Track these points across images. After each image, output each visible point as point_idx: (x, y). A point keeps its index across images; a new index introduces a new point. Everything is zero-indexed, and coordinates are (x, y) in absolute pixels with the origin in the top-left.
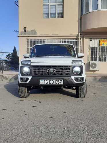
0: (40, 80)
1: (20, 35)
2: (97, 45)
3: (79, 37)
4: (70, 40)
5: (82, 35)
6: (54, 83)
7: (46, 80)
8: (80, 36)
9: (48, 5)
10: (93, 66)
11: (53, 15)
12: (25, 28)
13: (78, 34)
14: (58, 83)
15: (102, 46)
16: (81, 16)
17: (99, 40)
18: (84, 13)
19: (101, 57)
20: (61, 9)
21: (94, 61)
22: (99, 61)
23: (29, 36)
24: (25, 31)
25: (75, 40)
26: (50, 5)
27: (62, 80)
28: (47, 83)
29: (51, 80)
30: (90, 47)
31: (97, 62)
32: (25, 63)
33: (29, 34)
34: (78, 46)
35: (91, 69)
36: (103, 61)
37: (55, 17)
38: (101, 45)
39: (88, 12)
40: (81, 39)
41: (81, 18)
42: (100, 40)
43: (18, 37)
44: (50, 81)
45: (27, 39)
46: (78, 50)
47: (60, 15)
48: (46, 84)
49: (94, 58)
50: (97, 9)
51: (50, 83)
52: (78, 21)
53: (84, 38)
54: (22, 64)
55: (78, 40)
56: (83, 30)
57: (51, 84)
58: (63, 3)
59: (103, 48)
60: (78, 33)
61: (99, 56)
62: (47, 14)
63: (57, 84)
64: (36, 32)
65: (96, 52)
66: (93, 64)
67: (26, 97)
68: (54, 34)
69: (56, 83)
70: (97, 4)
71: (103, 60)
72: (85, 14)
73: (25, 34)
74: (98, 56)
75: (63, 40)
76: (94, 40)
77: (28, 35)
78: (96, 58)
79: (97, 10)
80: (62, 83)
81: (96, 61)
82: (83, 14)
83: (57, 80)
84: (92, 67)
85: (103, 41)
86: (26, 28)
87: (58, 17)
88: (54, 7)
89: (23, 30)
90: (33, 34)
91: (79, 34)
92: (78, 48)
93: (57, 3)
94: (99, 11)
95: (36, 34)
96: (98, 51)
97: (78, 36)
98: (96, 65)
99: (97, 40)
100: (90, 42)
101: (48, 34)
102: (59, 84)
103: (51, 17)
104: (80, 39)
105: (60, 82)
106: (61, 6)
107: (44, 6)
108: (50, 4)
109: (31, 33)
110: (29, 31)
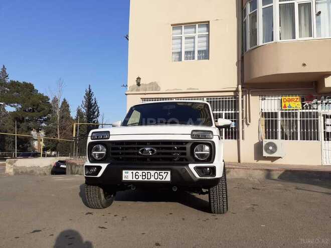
0: (124, 172)
1: (129, 93)
2: (276, 108)
3: (240, 94)
4: (222, 99)
5: (244, 89)
6: (152, 179)
7: (134, 172)
8: (242, 91)
9: (181, 38)
10: (271, 148)
11: (190, 54)
12: (139, 79)
13: (238, 88)
14: (161, 177)
15: (287, 108)
16: (243, 53)
17: (280, 98)
18: (248, 48)
19: (287, 131)
20: (205, 44)
21: (272, 138)
22: (282, 138)
23: (145, 94)
24: (139, 84)
25: (232, 98)
26: (183, 38)
27: (169, 172)
28: (137, 177)
29: (146, 172)
30: (263, 111)
31: (279, 142)
32: (97, 137)
33: (146, 90)
34: (238, 110)
35: (265, 154)
36: (290, 139)
37: (194, 59)
38: (285, 107)
39: (256, 46)
40: (244, 96)
41: (242, 58)
42: (283, 98)
43: (126, 95)
44: (144, 174)
45: (141, 99)
46: (238, 118)
47: (204, 54)
48: (134, 179)
49: (272, 132)
50: (272, 40)
51: (144, 177)
52: (237, 64)
53: (250, 95)
54: (92, 139)
55: (238, 98)
56: (246, 81)
57: (146, 180)
58: (208, 33)
59: (289, 113)
60: (238, 85)
61: (282, 129)
62: (180, 53)
63: (159, 180)
64: (158, 86)
65: (276, 121)
66: (269, 144)
67: (101, 207)
68: (191, 89)
69: (156, 177)
70: (273, 32)
71: (290, 137)
72: (250, 51)
73: (138, 90)
74: (279, 130)
75: (208, 99)
76: (270, 98)
77: (144, 92)
78: (276, 133)
79: (272, 42)
80: (168, 179)
81: (276, 138)
82: (246, 50)
83: (158, 172)
84: (267, 150)
85: (290, 100)
86: (141, 80)
87: (199, 58)
88: (193, 40)
89: (136, 84)
90: (152, 90)
91: (240, 86)
92: (238, 113)
93: (197, 34)
94: (276, 43)
95: (158, 89)
96: (279, 118)
97: (236, 91)
98: (275, 147)
99: (277, 98)
100: (264, 101)
101: (181, 90)
102: (163, 180)
103: (186, 58)
104: (242, 96)
105: (164, 175)
106: (205, 39)
107: (173, 39)
108: (184, 36)
109: (149, 88)
110: (146, 85)
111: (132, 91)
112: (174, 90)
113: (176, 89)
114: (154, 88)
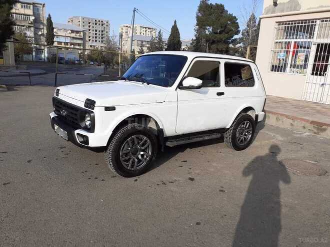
1: (264, 16)
23: (281, 16)
24: (275, 4)
27: (66, 133)
45: (277, 22)
64: (299, 4)
73: (273, 12)
77: (280, 14)
80: (67, 138)
89: (272, 3)
90: (291, 11)
95: (298, 8)
109: (288, 8)
110: (284, 3)
111: (267, 13)
112: (318, 8)
113: (322, 7)
114: (293, 8)
